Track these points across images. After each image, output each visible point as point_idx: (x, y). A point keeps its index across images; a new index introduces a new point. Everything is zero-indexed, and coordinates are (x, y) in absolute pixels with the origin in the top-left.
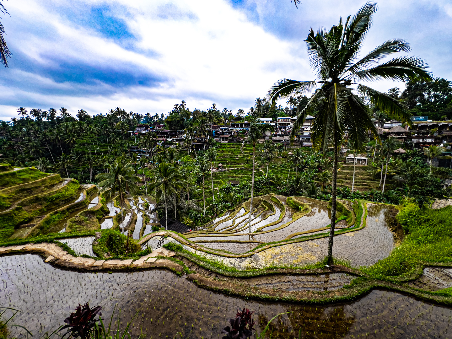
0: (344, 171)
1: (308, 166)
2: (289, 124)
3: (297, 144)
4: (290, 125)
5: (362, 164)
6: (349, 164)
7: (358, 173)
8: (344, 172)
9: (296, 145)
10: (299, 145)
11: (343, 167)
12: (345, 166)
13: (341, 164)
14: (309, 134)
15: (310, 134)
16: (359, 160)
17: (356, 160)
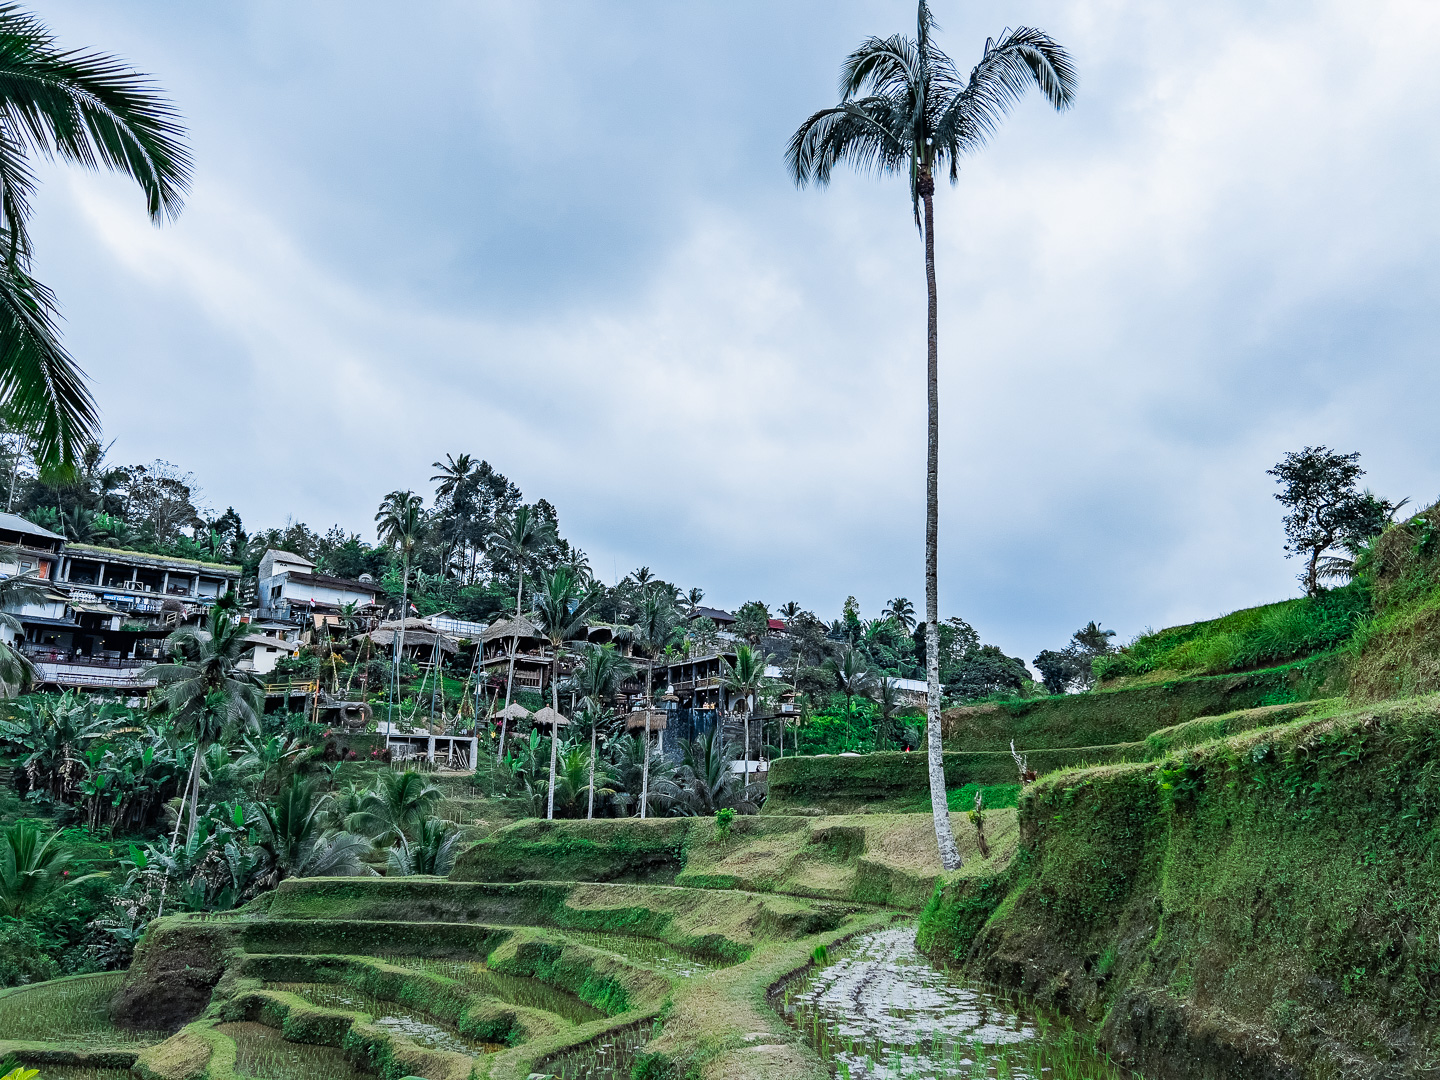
5: (457, 767)
6: (405, 765)
7: (467, 806)
13: (368, 766)
16: (441, 744)
17: (432, 745)
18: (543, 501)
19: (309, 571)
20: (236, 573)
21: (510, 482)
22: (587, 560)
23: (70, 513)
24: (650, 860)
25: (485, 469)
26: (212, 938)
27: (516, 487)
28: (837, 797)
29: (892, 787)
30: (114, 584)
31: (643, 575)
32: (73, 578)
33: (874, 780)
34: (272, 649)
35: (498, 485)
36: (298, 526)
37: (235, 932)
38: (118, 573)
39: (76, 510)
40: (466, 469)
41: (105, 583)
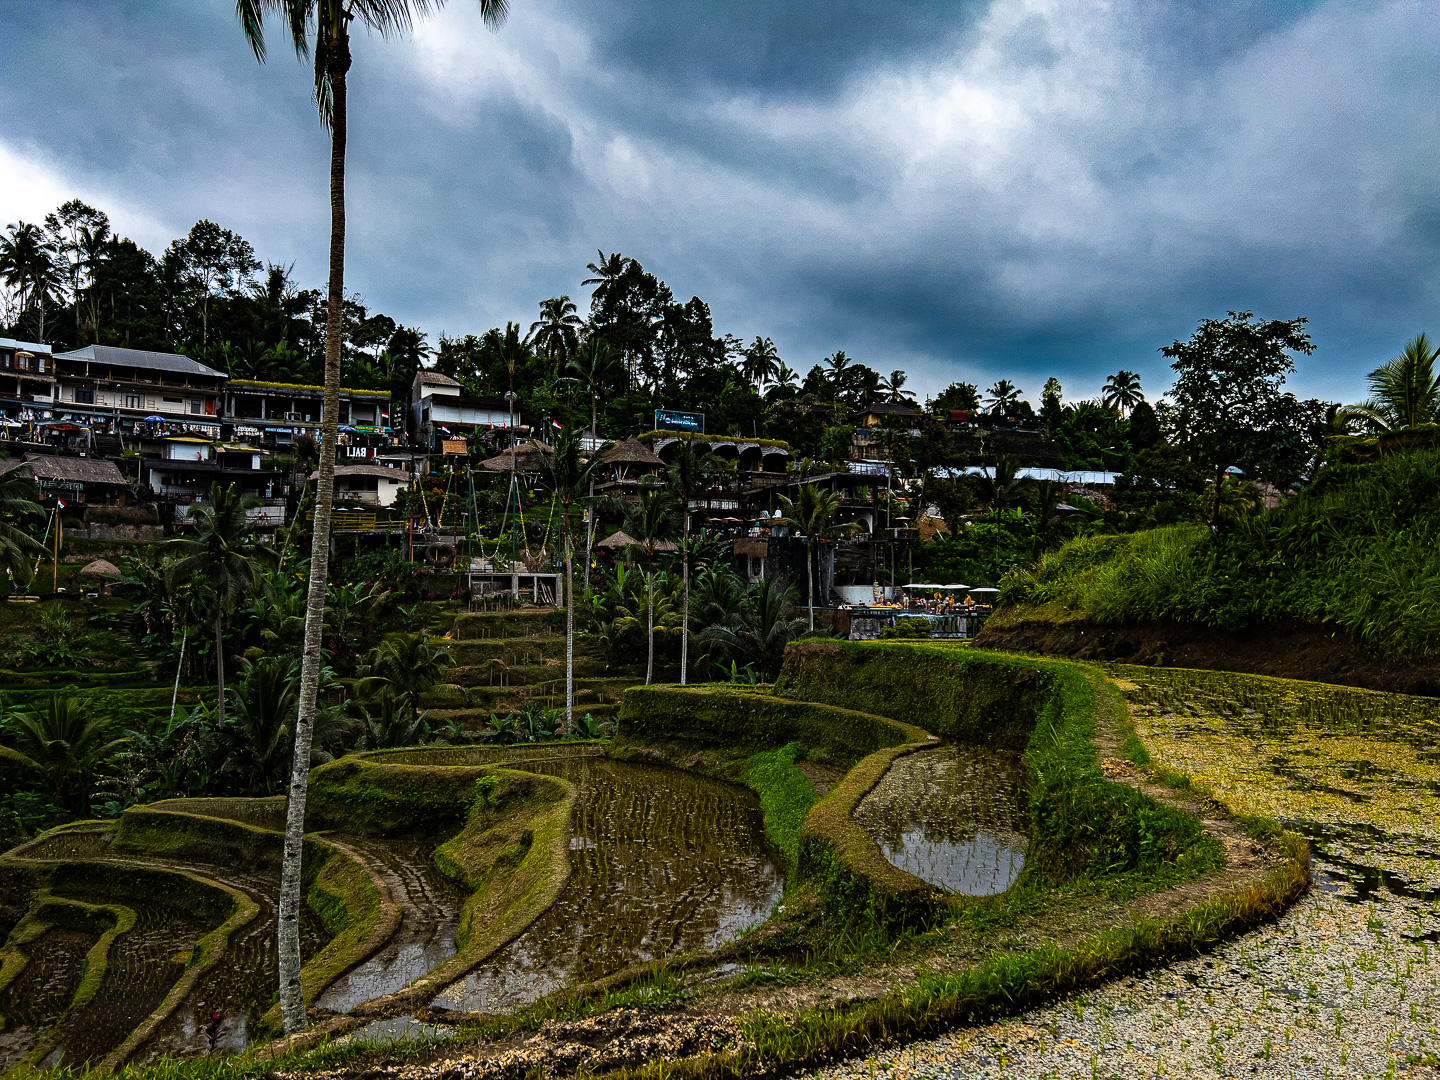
0: (477, 642)
1: (268, 633)
2: (44, 389)
3: (138, 512)
4: (51, 399)
5: (541, 604)
6: (490, 604)
7: (540, 646)
8: (483, 648)
9: (127, 521)
10: (153, 523)
11: (467, 622)
12: (475, 619)
13: (448, 607)
14: (205, 454)
15: (213, 454)
16: (525, 582)
17: (515, 582)
18: (695, 299)
19: (456, 393)
20: (386, 398)
21: (659, 282)
22: (774, 349)
23: (244, 346)
24: (441, 815)
25: (635, 267)
26: (24, 878)
27: (666, 286)
28: (679, 738)
29: (726, 734)
30: (275, 417)
31: (839, 360)
32: (239, 413)
33: (711, 723)
34: (393, 481)
35: (648, 284)
36: (492, 332)
37: (46, 872)
38: (278, 406)
39: (249, 345)
40: (619, 269)
41: (268, 417)
